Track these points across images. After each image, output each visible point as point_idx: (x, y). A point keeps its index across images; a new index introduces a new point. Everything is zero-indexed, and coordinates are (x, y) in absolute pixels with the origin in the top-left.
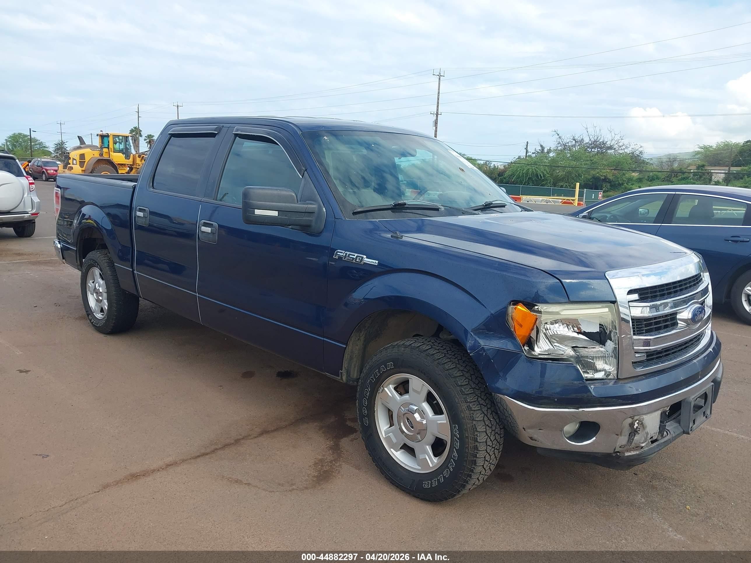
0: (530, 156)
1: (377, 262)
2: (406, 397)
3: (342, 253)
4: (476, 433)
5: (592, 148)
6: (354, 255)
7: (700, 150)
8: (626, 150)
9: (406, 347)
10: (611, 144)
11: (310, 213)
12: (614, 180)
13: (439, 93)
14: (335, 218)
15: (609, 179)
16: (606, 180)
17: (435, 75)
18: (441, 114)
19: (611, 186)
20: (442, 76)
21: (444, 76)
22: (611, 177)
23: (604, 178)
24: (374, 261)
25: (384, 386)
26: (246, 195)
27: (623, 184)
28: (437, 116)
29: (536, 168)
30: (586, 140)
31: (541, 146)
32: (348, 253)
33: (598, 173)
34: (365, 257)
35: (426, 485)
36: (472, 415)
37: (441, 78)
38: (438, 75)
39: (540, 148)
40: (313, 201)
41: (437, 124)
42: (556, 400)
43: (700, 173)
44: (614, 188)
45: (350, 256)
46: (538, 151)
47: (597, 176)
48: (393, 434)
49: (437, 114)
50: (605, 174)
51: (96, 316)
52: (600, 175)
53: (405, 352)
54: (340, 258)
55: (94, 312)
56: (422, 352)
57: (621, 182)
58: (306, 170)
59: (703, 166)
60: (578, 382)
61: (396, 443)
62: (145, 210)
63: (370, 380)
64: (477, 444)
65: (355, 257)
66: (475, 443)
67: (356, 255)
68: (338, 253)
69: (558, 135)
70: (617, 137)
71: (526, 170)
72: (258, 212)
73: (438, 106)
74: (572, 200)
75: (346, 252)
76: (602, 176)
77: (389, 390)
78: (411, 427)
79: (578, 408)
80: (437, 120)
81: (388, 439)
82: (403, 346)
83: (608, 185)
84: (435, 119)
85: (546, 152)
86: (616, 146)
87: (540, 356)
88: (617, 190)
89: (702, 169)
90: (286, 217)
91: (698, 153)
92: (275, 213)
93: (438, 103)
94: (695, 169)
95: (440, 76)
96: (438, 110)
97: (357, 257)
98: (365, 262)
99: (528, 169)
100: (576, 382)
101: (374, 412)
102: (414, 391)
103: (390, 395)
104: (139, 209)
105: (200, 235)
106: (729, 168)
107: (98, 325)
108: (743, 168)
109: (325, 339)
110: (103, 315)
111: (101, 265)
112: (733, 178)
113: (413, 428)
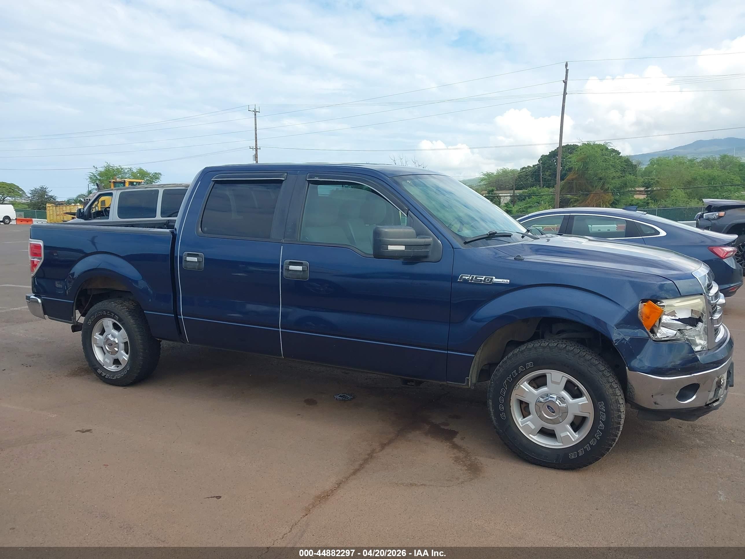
1: (508, 281)
2: (544, 389)
3: (468, 276)
4: (619, 405)
6: (483, 277)
7: (484, 176)
9: (544, 348)
11: (427, 245)
13: (256, 128)
14: (453, 248)
17: (250, 111)
18: (260, 149)
20: (257, 112)
21: (259, 112)
24: (506, 280)
25: (519, 384)
26: (377, 234)
28: (256, 151)
32: (475, 276)
34: (494, 277)
35: (572, 456)
36: (614, 392)
37: (257, 113)
38: (254, 111)
40: (426, 235)
41: (257, 158)
42: (679, 369)
43: (491, 197)
45: (478, 278)
48: (531, 422)
49: (256, 149)
51: (107, 369)
53: (545, 352)
54: (466, 281)
55: (104, 365)
56: (562, 350)
58: (409, 210)
59: (493, 191)
60: (692, 354)
61: (534, 429)
62: (198, 254)
63: (507, 380)
64: (620, 413)
65: (483, 279)
66: (618, 414)
67: (484, 277)
68: (463, 277)
72: (391, 248)
73: (256, 141)
75: (473, 275)
77: (525, 386)
78: (553, 412)
79: (690, 374)
80: (257, 154)
81: (527, 427)
82: (540, 347)
84: (255, 153)
87: (663, 339)
89: (492, 193)
90: (410, 250)
91: (482, 180)
92: (402, 248)
93: (256, 138)
94: (485, 194)
95: (255, 112)
96: (256, 145)
97: (485, 278)
98: (494, 282)
100: (690, 355)
101: (510, 407)
102: (552, 383)
103: (527, 390)
104: (188, 254)
105: (285, 273)
106: (514, 192)
107: (115, 378)
108: (523, 190)
109: (448, 352)
110: (118, 367)
111: (115, 314)
112: (518, 200)
113: (554, 412)
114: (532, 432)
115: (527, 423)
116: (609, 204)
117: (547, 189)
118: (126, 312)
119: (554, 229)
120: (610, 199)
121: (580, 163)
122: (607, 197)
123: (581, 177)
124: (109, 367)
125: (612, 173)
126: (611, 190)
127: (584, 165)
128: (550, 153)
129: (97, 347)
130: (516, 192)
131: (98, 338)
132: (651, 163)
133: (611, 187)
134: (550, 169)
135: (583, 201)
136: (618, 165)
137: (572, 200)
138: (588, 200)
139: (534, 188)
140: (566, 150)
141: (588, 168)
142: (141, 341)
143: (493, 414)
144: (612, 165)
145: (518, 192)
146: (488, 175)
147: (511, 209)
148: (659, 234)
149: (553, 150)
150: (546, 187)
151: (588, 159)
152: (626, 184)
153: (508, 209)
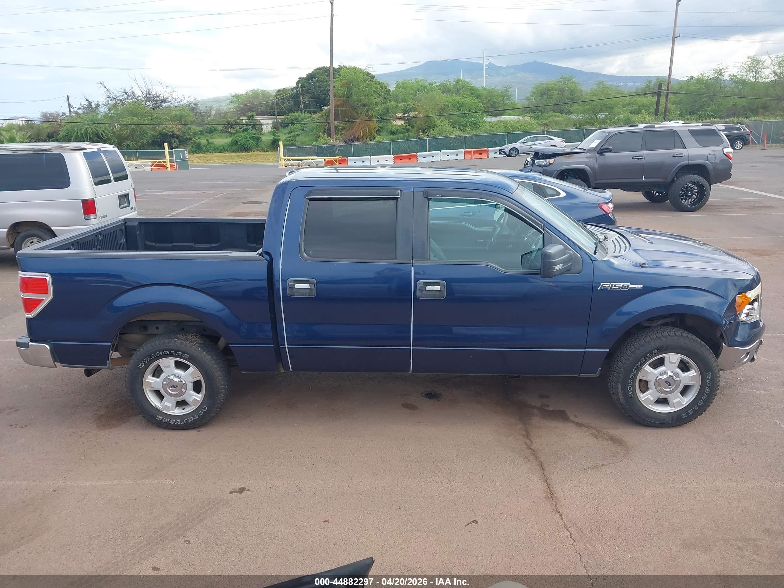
0: (76, 112)
2: (662, 368)
3: (608, 285)
5: (146, 101)
6: (621, 285)
8: (181, 103)
10: (165, 97)
11: (571, 259)
12: (181, 135)
14: (591, 260)
15: (176, 135)
16: (173, 136)
19: (180, 141)
22: (178, 133)
23: (171, 134)
24: (640, 286)
25: (643, 368)
27: (190, 139)
29: (95, 126)
30: (138, 93)
31: (87, 100)
32: (614, 284)
33: (164, 129)
34: (630, 284)
35: (684, 416)
39: (86, 103)
43: (252, 123)
44: (183, 144)
45: (617, 286)
46: (85, 106)
47: (164, 132)
48: (651, 395)
50: (172, 130)
51: (169, 413)
52: (167, 131)
54: (607, 289)
55: (164, 411)
57: (188, 137)
59: (253, 116)
61: (653, 400)
62: (308, 280)
63: (636, 366)
65: (621, 286)
67: (622, 284)
68: (604, 286)
69: (105, 87)
70: (169, 90)
71: (84, 129)
72: (557, 267)
74: (164, 162)
75: (611, 284)
76: (169, 132)
81: (647, 399)
83: (177, 140)
85: (94, 107)
86: (170, 99)
88: (186, 145)
89: (252, 119)
92: (562, 266)
94: (246, 119)
98: (630, 288)
99: (86, 129)
101: (636, 386)
102: (669, 363)
103: (649, 371)
104: (294, 280)
105: (418, 294)
106: (276, 117)
107: (185, 422)
108: (285, 116)
109: (586, 350)
110: (184, 409)
111: (184, 353)
112: (280, 127)
113: (670, 386)
114: (650, 403)
115: (647, 397)
116: (374, 131)
117: (308, 115)
118: (199, 348)
119: (336, 161)
120: (375, 126)
121: (343, 89)
122: (372, 124)
123: (346, 104)
124: (171, 411)
125: (374, 99)
126: (375, 116)
127: (347, 90)
128: (307, 75)
129: (150, 391)
130: (279, 117)
131: (153, 382)
132: (397, 85)
133: (375, 114)
134: (309, 93)
135: (350, 129)
136: (380, 91)
137: (339, 128)
138: (354, 127)
139: (296, 114)
140: (323, 72)
141: (351, 94)
142: (222, 377)
143: (621, 395)
144: (373, 91)
145: (280, 118)
146: (237, 96)
147: (279, 138)
148: (560, 195)
149: (311, 72)
150: (308, 112)
151: (351, 84)
152: (388, 111)
153: (275, 137)
